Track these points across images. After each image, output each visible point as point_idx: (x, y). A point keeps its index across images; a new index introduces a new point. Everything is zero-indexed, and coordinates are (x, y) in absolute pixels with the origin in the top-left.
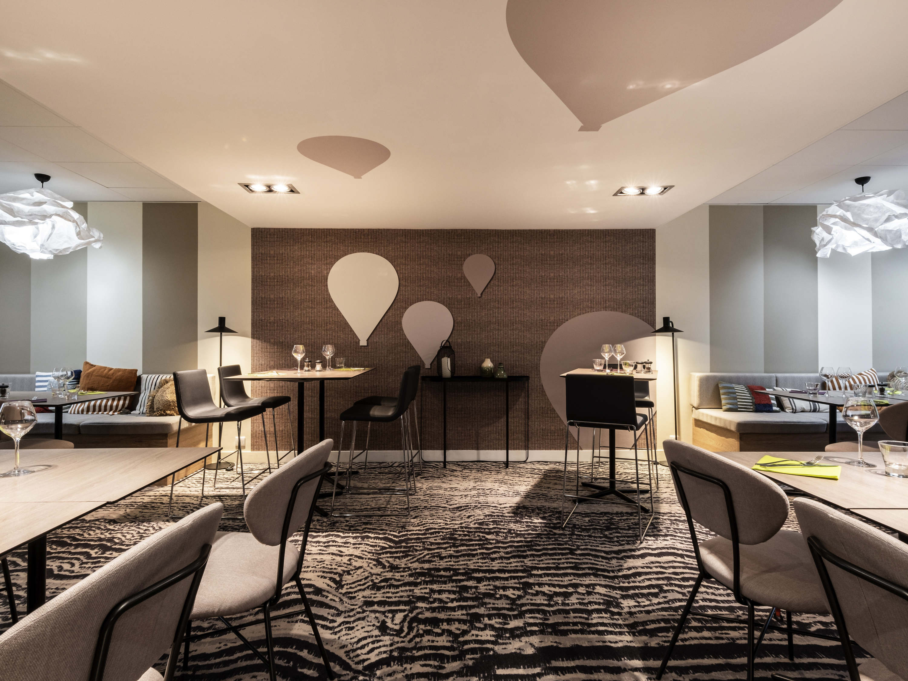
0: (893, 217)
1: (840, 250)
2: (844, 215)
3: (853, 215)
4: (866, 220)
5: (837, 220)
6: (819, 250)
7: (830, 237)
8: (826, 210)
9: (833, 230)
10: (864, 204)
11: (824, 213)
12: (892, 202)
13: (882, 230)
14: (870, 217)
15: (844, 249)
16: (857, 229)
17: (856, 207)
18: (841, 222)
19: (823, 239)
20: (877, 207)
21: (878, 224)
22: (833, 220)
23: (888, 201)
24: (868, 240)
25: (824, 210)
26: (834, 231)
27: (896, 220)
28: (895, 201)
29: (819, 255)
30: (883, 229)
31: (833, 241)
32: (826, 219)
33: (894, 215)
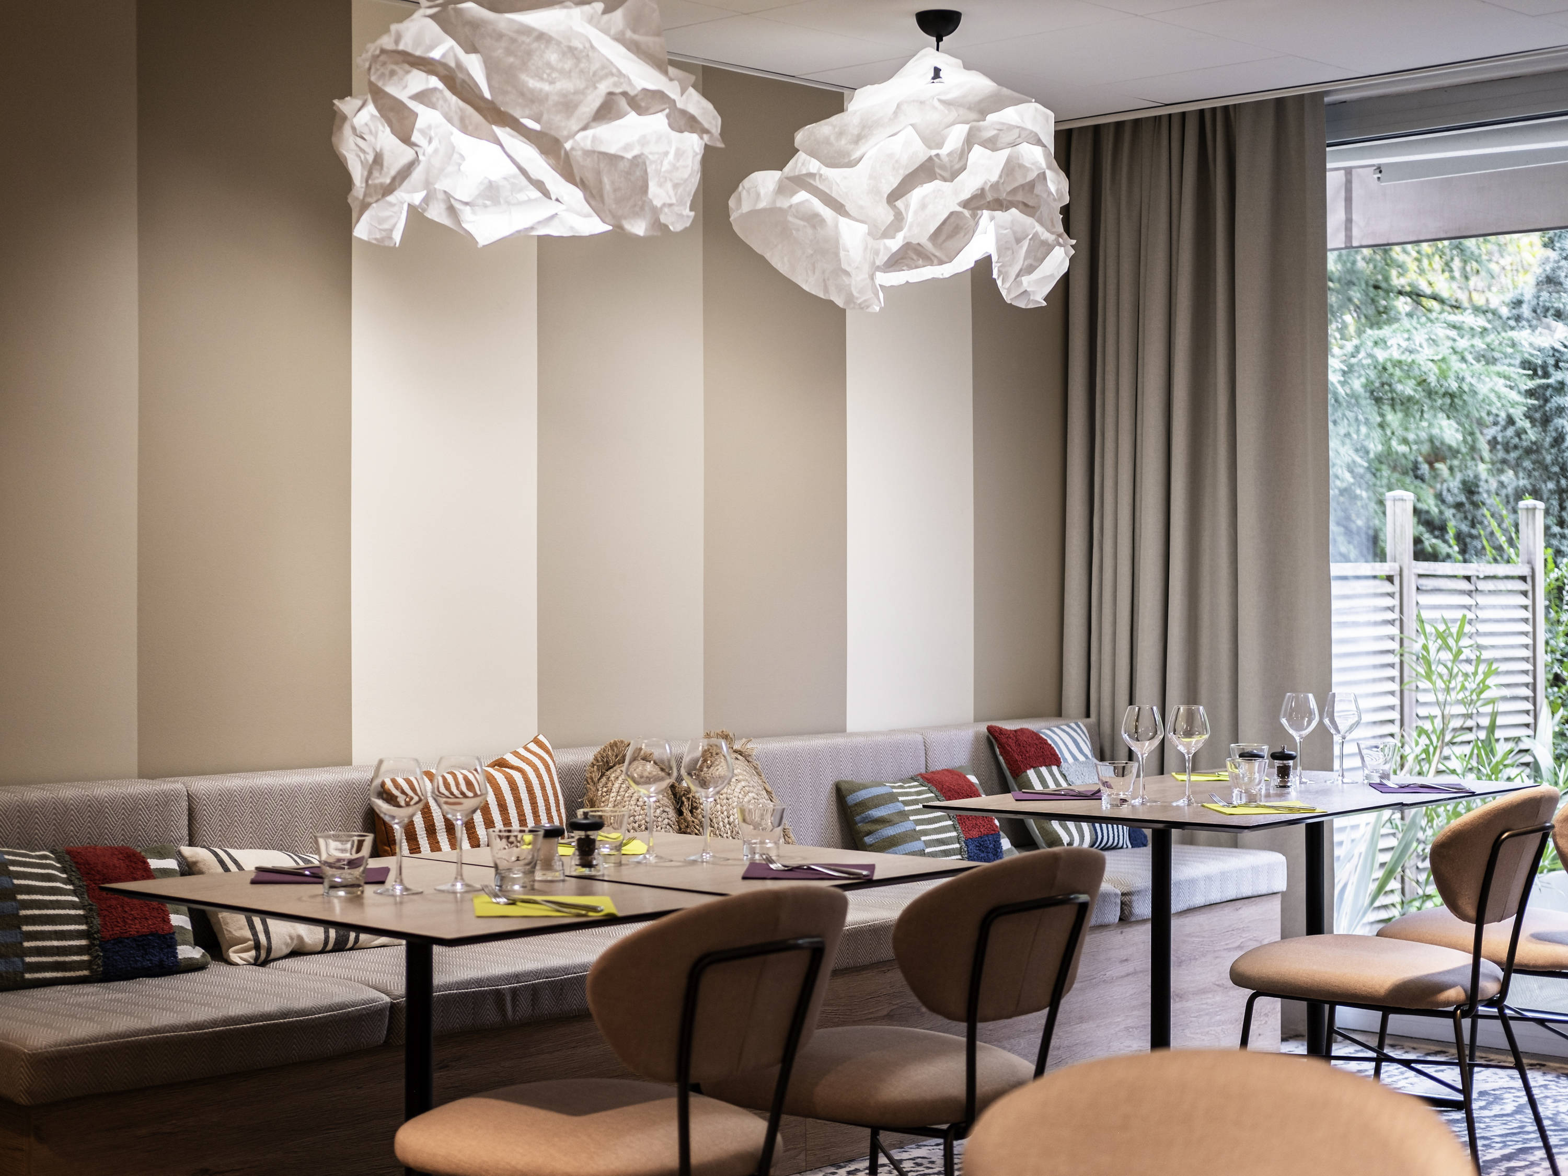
0: (623, 103)
1: (437, 213)
2: (459, 65)
3: (491, 68)
4: (532, 99)
5: (434, 82)
6: (365, 206)
7: (407, 154)
8: (394, 27)
9: (420, 124)
10: (527, 30)
11: (386, 42)
12: (620, 39)
13: (588, 153)
14: (546, 87)
15: (452, 210)
16: (502, 133)
17: (500, 36)
18: (448, 93)
19: (378, 160)
20: (571, 49)
21: (574, 125)
22: (419, 81)
23: (606, 32)
24: (539, 185)
25: (387, 31)
26: (422, 132)
27: (632, 117)
28: (629, 34)
29: (362, 230)
30: (588, 145)
31: (417, 174)
32: (392, 73)
33: (624, 94)
